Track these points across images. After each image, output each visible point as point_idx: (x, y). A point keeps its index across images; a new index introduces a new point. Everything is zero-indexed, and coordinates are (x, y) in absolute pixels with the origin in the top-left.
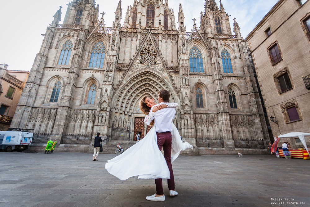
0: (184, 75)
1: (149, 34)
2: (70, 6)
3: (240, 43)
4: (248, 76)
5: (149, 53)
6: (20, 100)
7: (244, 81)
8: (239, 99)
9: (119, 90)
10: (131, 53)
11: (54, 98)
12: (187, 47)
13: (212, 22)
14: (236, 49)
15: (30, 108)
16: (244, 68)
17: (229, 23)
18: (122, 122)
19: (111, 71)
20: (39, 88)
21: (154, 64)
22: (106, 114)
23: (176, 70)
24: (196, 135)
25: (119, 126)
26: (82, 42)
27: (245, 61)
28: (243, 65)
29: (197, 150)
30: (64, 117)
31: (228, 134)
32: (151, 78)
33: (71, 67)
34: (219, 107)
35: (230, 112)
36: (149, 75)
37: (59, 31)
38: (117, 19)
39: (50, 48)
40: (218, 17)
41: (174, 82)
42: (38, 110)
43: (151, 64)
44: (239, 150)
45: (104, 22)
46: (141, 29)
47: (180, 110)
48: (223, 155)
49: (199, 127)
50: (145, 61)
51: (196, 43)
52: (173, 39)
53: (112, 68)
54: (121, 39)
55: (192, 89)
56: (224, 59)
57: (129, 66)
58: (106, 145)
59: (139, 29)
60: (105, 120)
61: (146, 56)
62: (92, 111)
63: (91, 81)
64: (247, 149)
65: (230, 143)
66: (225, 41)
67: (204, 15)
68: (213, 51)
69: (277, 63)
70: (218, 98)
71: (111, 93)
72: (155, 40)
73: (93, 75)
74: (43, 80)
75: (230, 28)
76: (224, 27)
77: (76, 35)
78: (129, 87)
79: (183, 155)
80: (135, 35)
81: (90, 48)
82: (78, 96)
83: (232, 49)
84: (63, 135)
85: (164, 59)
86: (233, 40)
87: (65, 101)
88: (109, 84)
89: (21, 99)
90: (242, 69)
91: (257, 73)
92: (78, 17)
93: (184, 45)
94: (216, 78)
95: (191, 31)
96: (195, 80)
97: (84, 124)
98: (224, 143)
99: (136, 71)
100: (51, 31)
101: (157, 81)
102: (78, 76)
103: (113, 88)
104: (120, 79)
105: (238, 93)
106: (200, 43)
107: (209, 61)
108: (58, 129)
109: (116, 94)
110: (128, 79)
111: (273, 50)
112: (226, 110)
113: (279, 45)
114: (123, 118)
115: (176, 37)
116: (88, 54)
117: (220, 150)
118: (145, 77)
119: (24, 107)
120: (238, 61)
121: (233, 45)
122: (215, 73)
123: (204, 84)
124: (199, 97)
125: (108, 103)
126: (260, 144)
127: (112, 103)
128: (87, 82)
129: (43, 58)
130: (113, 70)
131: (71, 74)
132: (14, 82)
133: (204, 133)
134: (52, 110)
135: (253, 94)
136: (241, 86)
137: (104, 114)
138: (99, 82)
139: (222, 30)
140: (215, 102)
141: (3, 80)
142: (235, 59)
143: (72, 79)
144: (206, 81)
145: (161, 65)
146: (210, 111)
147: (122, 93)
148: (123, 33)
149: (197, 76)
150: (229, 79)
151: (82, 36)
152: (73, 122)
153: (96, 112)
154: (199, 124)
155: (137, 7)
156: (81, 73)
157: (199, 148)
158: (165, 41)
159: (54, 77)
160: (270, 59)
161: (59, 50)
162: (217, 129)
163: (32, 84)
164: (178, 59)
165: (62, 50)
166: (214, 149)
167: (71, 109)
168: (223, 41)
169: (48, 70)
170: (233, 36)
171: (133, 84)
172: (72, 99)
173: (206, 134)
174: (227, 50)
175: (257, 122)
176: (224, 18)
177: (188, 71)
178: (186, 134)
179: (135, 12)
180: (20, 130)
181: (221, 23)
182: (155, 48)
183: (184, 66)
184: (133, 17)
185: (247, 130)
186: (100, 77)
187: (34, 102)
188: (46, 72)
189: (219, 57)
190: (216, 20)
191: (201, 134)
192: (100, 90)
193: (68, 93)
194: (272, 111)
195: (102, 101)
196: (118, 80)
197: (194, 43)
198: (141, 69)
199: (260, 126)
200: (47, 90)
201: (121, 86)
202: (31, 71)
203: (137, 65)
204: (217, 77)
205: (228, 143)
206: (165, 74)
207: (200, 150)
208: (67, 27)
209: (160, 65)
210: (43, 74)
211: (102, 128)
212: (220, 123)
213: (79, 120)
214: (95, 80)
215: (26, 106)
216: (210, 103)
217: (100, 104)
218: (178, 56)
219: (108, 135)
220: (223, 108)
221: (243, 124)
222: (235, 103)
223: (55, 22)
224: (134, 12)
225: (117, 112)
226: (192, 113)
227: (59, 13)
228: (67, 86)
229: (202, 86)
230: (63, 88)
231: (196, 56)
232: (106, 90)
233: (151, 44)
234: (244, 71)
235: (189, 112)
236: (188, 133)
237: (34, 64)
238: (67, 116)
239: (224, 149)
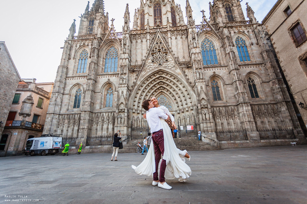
0: (197, 69)
1: (158, 33)
2: (82, 18)
3: (256, 28)
4: (268, 62)
5: (159, 51)
6: (49, 109)
7: (264, 68)
8: (260, 88)
9: (134, 91)
10: (142, 54)
11: (77, 104)
12: (198, 40)
13: (222, 11)
14: (252, 35)
15: (58, 115)
16: (263, 54)
17: (241, 9)
18: (140, 122)
19: (125, 74)
20: (63, 97)
21: (165, 62)
22: (124, 115)
23: (188, 66)
24: (216, 129)
25: (138, 125)
26: (96, 50)
27: (263, 46)
28: (261, 51)
29: (218, 144)
30: (87, 121)
31: (251, 126)
32: (163, 76)
33: (88, 74)
34: (238, 98)
35: (252, 103)
36: (162, 73)
37: (75, 43)
38: (126, 23)
39: (69, 59)
40: (229, 5)
41: (187, 77)
42: (64, 116)
43: (163, 62)
44: (265, 142)
45: (114, 28)
46: (150, 29)
47: (197, 105)
48: (247, 147)
49: (218, 121)
50: (157, 59)
51: (208, 35)
52: (182, 35)
53: (126, 71)
54: (131, 42)
55: (207, 83)
56: (239, 47)
57: (142, 67)
58: (127, 145)
59: (148, 29)
60: (123, 121)
61: (157, 55)
62: (111, 113)
63: (107, 85)
64: (275, 140)
65: (255, 134)
66: (239, 28)
67: (212, 5)
68: (226, 41)
69: (302, 44)
70: (237, 89)
71: (127, 94)
72: (164, 38)
73: (108, 79)
74: (66, 89)
75: (242, 14)
76: (236, 14)
77: (90, 44)
78: (144, 87)
79: (205, 150)
80: (144, 36)
81: (104, 54)
82: (98, 101)
83: (247, 36)
84: (87, 137)
85: (176, 56)
86: (247, 26)
87: (86, 106)
88: (124, 86)
89: (49, 107)
90: (261, 55)
91: (279, 57)
92: (91, 27)
93: (194, 38)
94: (232, 69)
95: (201, 24)
96: (209, 72)
97: (105, 126)
98: (248, 135)
99: (149, 70)
100: (69, 44)
101: (170, 79)
102: (96, 82)
103: (129, 90)
104: (134, 80)
105: (258, 82)
106: (211, 34)
107: (223, 52)
108: (83, 132)
109: (131, 95)
110: (142, 79)
111: (296, 31)
112: (247, 101)
113: (302, 23)
114: (140, 118)
115: (185, 32)
116: (102, 60)
117: (244, 143)
118: (158, 76)
119: (52, 114)
120: (254, 47)
121: (248, 32)
122: (230, 63)
123: (219, 76)
124: (216, 90)
125: (125, 105)
126: (289, 134)
127: (129, 104)
128: (104, 86)
129: (64, 68)
130: (127, 72)
131: (89, 81)
132: (42, 94)
133: (225, 126)
134: (76, 116)
135: (276, 80)
136: (261, 73)
137: (122, 115)
138: (115, 85)
139: (234, 17)
140: (233, 93)
141: (33, 93)
142: (252, 46)
143: (91, 85)
144: (221, 73)
145: (173, 62)
146: (229, 103)
147: (137, 93)
148: (133, 36)
149: (211, 69)
150: (247, 67)
151: (95, 44)
152: (95, 125)
153: (115, 113)
154: (218, 117)
155: (144, 9)
156: (98, 79)
157: (220, 142)
158: (175, 37)
159: (75, 85)
160: (293, 41)
161: (77, 60)
162: (238, 121)
163: (57, 94)
164: (189, 53)
165: (79, 60)
166: (237, 142)
167: (92, 113)
168: (236, 29)
169: (69, 79)
170: (247, 21)
171: (147, 83)
172: (92, 104)
173: (227, 127)
174: (241, 38)
175: (284, 111)
176: (235, 4)
177: (202, 65)
178: (205, 129)
179: (143, 13)
180: (51, 136)
181: (232, 10)
182: (165, 46)
183: (196, 60)
184: (141, 19)
185: (272, 120)
186: (115, 80)
187: (60, 110)
188: (67, 81)
189: (233, 46)
190: (227, 8)
191: (221, 128)
192: (116, 93)
193: (88, 99)
194: (301, 97)
195: (120, 103)
196: (133, 81)
197: (204, 36)
198: (153, 68)
199: (287, 114)
200: (70, 97)
201: (136, 87)
202: (55, 82)
203: (149, 65)
204: (233, 67)
205: (252, 135)
206: (178, 70)
207: (222, 144)
208: (82, 38)
209: (171, 62)
210: (65, 84)
211: (122, 129)
212: (241, 115)
213: (100, 123)
214: (112, 84)
215: (54, 114)
216: (228, 95)
217: (118, 106)
218: (190, 50)
219: (128, 135)
220: (243, 98)
221: (267, 114)
222: (256, 92)
223: (71, 35)
224: (141, 14)
225: (134, 113)
226: (209, 107)
227: (74, 26)
228: (86, 92)
229: (217, 78)
230: (83, 94)
231: (208, 48)
232: (122, 92)
233: (161, 43)
234: (263, 57)
235: (207, 106)
236: (207, 127)
237: (57, 76)
238: (89, 120)
239: (248, 141)
